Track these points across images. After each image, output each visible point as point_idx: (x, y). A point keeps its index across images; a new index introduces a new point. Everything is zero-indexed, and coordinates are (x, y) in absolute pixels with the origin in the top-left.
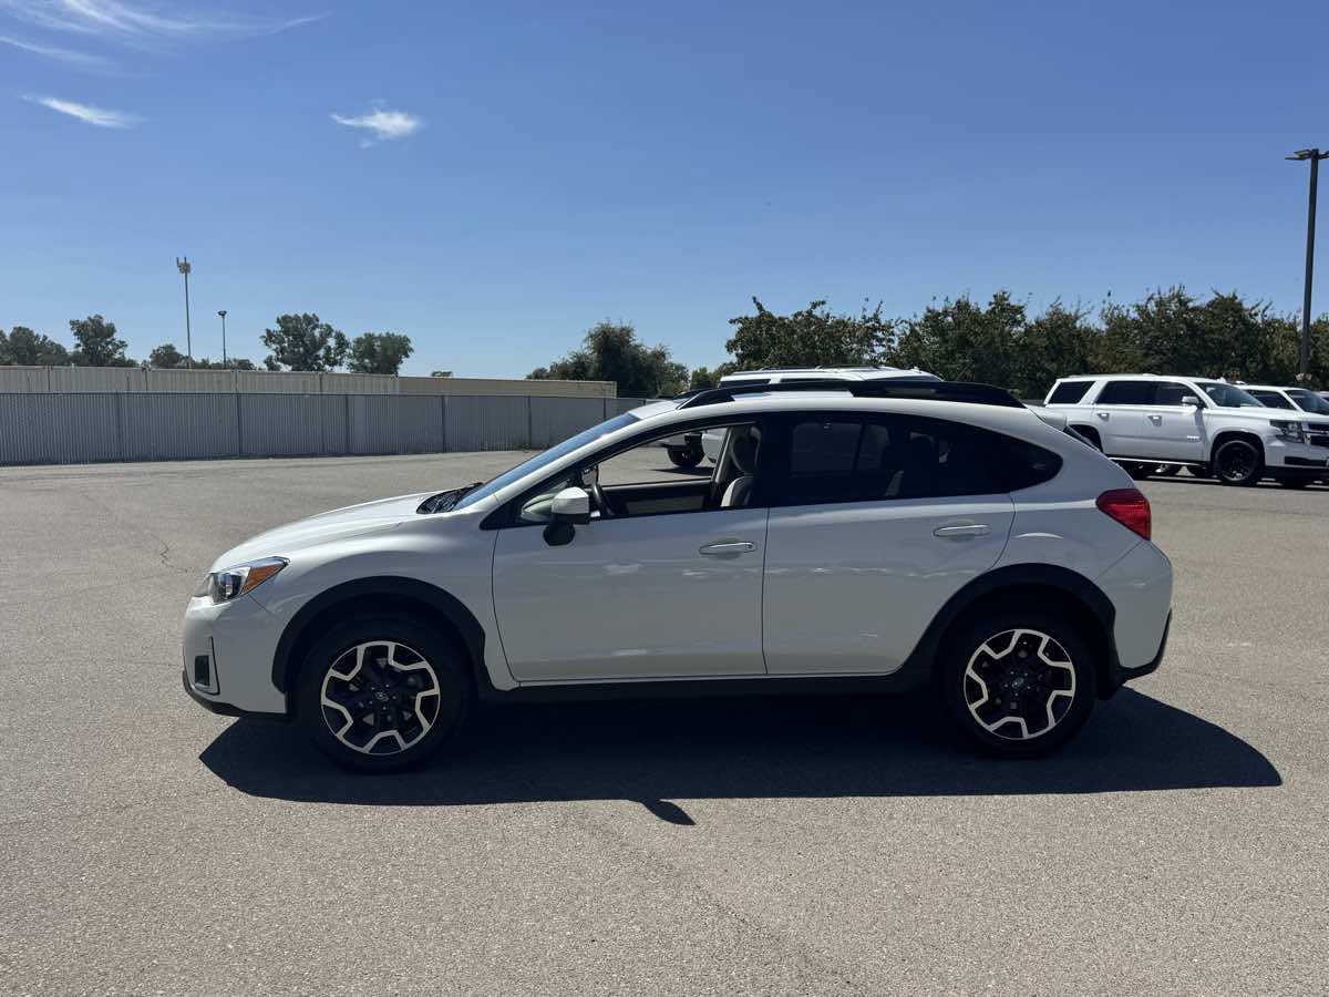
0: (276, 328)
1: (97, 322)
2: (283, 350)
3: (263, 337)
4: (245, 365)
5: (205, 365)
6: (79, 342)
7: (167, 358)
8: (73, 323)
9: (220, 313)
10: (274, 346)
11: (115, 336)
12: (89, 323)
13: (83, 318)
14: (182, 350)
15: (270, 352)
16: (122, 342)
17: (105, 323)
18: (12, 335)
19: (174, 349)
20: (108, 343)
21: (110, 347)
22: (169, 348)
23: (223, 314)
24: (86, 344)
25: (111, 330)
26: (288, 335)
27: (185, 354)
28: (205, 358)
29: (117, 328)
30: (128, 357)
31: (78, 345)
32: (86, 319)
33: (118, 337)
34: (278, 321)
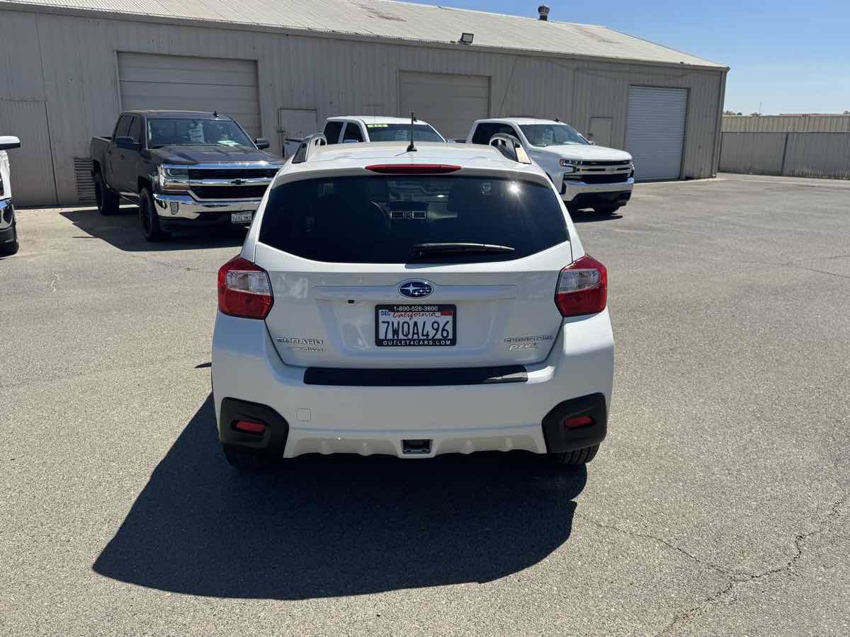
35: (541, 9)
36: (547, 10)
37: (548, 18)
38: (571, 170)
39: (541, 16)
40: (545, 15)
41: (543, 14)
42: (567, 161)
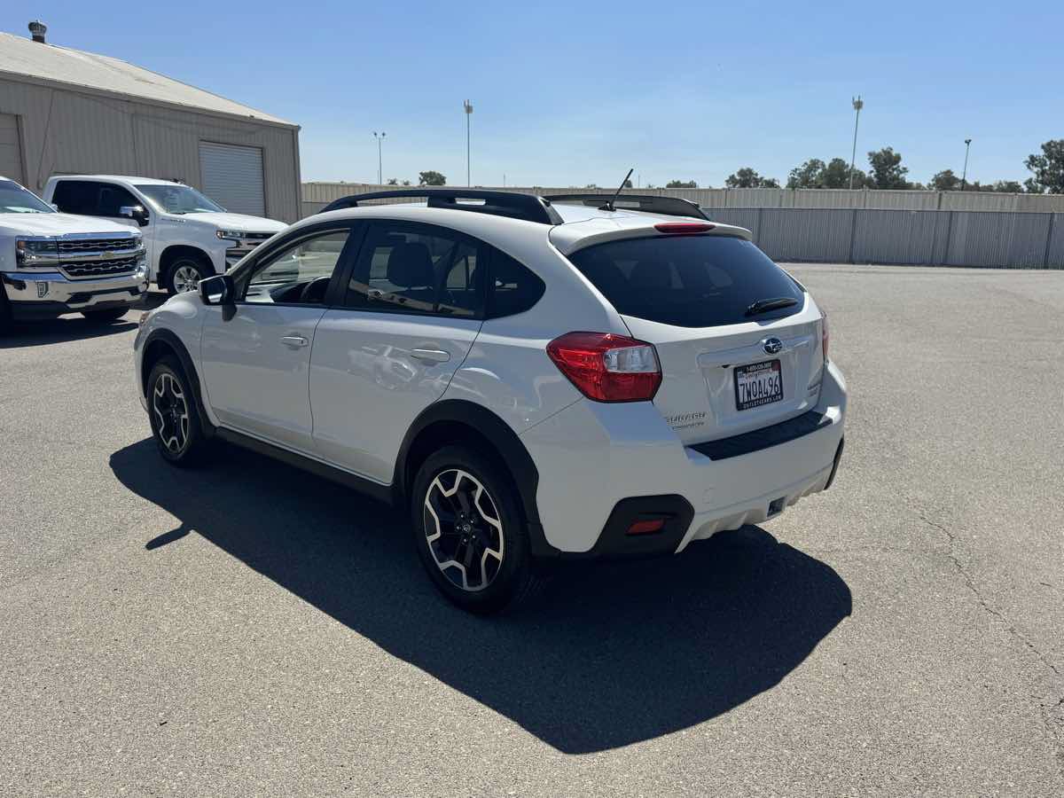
0: (1041, 153)
1: (888, 153)
2: (1043, 173)
3: (1027, 162)
4: (1012, 188)
5: (976, 187)
6: (872, 169)
7: (946, 182)
8: (870, 154)
9: (966, 142)
10: (1036, 169)
11: (900, 164)
12: (883, 154)
13: (878, 150)
14: (958, 175)
15: (1032, 174)
16: (904, 169)
17: (894, 153)
18: (830, 165)
19: (952, 173)
20: (894, 170)
21: (895, 173)
22: (949, 173)
23: (968, 142)
24: (878, 171)
25: (898, 159)
26: (1050, 159)
27: (961, 177)
28: (977, 181)
29: (902, 157)
30: (908, 180)
31: (872, 172)
32: (880, 151)
33: (902, 164)
34: (1043, 147)
35: (32, 26)
36: (44, 29)
37: (46, 40)
38: (234, 244)
39: (33, 36)
40: (41, 35)
41: (38, 33)
42: (225, 233)
